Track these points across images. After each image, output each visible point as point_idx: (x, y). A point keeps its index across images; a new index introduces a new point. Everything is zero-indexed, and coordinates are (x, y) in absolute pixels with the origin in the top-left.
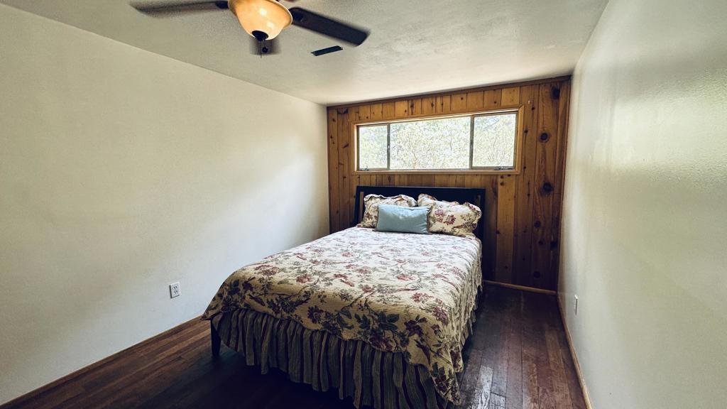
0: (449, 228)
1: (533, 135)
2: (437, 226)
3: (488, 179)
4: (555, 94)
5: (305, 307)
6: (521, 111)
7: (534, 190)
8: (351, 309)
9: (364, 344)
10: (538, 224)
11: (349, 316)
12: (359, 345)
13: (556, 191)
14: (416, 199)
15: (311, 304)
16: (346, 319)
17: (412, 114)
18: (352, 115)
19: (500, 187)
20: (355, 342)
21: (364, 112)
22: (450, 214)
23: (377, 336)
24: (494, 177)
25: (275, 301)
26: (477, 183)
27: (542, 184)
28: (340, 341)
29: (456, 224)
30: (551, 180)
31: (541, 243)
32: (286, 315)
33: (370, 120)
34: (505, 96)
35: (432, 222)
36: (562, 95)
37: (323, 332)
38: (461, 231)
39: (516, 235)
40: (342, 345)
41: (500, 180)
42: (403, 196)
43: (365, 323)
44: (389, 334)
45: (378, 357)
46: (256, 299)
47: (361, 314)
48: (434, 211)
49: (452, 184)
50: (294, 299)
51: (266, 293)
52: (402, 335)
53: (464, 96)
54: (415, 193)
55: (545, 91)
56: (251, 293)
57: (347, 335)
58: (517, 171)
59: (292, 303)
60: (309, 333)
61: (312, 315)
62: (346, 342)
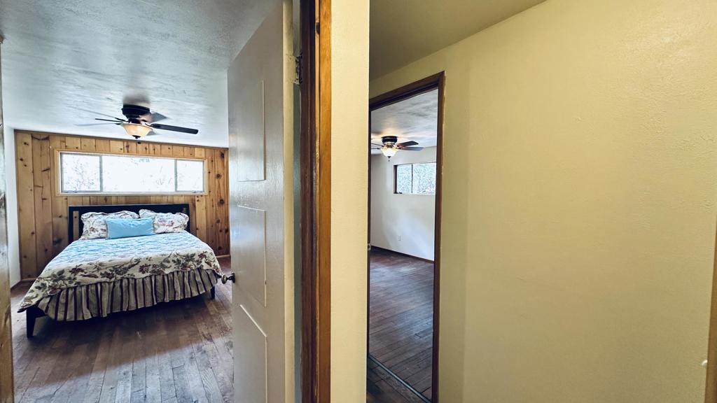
0: (170, 229)
1: (213, 175)
2: (159, 230)
3: (189, 198)
4: (222, 156)
5: (138, 267)
6: (206, 161)
7: (215, 203)
8: (169, 259)
9: (178, 272)
10: (218, 221)
11: (169, 262)
12: (175, 274)
13: (226, 203)
14: (138, 213)
15: (141, 264)
16: (166, 264)
19: (197, 203)
20: (173, 273)
22: (170, 220)
23: (184, 266)
24: (194, 198)
25: (109, 272)
26: (182, 201)
27: (219, 200)
28: (163, 276)
29: (174, 226)
30: (223, 198)
35: (156, 226)
36: (225, 156)
37: (150, 277)
39: (207, 229)
40: (166, 277)
41: (197, 199)
43: (179, 261)
44: (191, 263)
45: (186, 274)
46: (89, 276)
47: (175, 259)
48: (157, 220)
49: (164, 202)
50: (127, 266)
51: (98, 270)
52: (198, 261)
55: (218, 153)
56: (83, 273)
57: (167, 271)
58: (206, 193)
59: (125, 269)
60: (141, 280)
61: (142, 270)
62: (167, 275)
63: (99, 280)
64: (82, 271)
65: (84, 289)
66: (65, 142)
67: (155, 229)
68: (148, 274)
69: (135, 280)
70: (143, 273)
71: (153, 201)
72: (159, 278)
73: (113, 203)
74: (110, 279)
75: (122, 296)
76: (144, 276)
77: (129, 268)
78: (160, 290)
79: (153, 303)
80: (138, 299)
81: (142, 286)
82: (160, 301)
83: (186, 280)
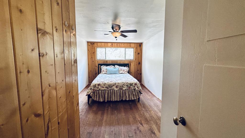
0: (123, 72)
1: (137, 53)
2: (121, 72)
3: (129, 62)
4: (140, 46)
5: (115, 86)
6: (135, 48)
7: (137, 64)
8: (125, 84)
9: (127, 89)
10: (138, 70)
11: (124, 85)
12: (127, 90)
13: (141, 64)
14: (115, 66)
15: (116, 85)
16: (124, 86)
17: (112, 46)
18: (95, 45)
19: (131, 63)
20: (126, 90)
21: (99, 44)
22: (123, 69)
23: (129, 87)
24: (130, 61)
25: (107, 87)
26: (127, 63)
27: (138, 62)
29: (125, 71)
30: (140, 62)
31: (139, 74)
32: (110, 89)
33: (101, 47)
34: (132, 45)
35: (119, 71)
36: (141, 46)
37: (119, 90)
38: (126, 73)
39: (134, 73)
41: (131, 62)
42: (112, 66)
43: (127, 86)
44: (132, 87)
45: (130, 91)
46: (102, 87)
47: (127, 84)
48: (120, 69)
49: (122, 63)
50: (112, 85)
51: (105, 85)
52: (134, 86)
53: (124, 44)
54: (114, 65)
55: (139, 45)
56: (101, 86)
57: (124, 89)
58: (134, 60)
59: (112, 86)
60: (116, 91)
61: (117, 87)
62: (124, 90)
63: (105, 89)
64: (100, 85)
65: (101, 91)
66: (97, 44)
67: (119, 72)
68: (118, 89)
69: (114, 90)
71: (119, 63)
72: (122, 91)
73: (108, 63)
74: (108, 89)
75: (111, 95)
76: (117, 89)
77: (113, 86)
78: (122, 95)
79: (120, 100)
80: (115, 97)
83: (130, 93)
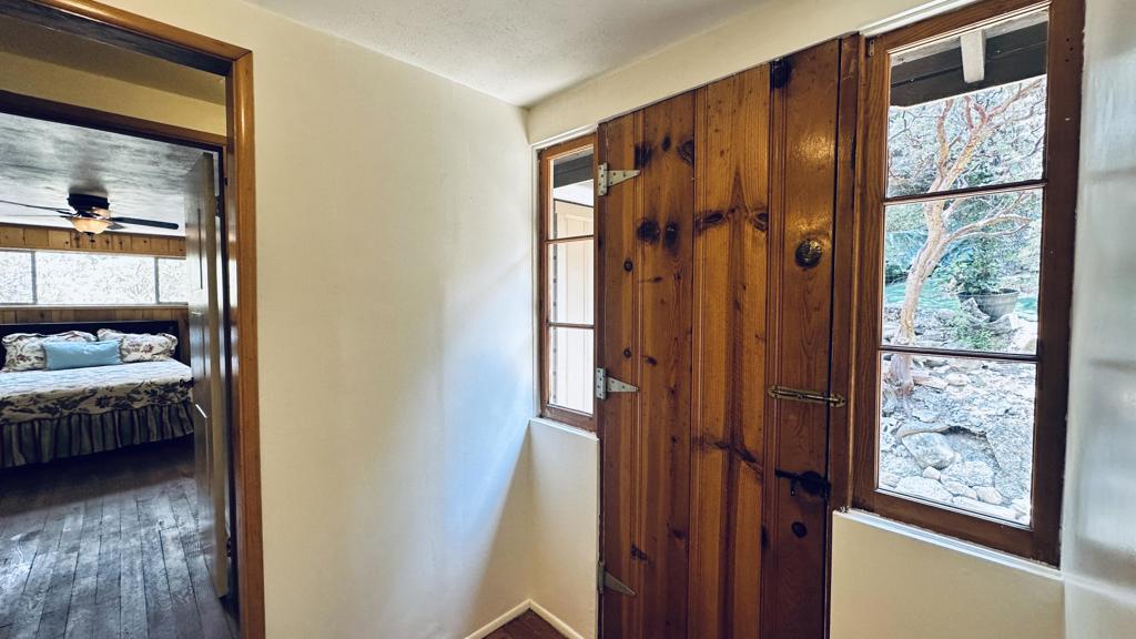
2: (134, 356)
3: (178, 312)
5: (94, 399)
8: (140, 389)
9: (153, 406)
11: (139, 393)
12: (149, 409)
14: (95, 334)
15: (98, 396)
16: (136, 396)
17: (78, 246)
20: (145, 407)
22: (148, 343)
23: (163, 399)
25: (51, 406)
26: (167, 316)
28: (132, 411)
29: (154, 352)
32: (66, 412)
35: (124, 353)
37: (112, 412)
38: (161, 357)
40: (135, 413)
42: (76, 332)
43: (154, 393)
44: (172, 394)
45: (166, 409)
46: (22, 411)
47: (149, 389)
48: (126, 343)
49: (138, 318)
50: (77, 398)
51: (36, 402)
53: (147, 240)
54: (93, 329)
56: (13, 408)
57: (137, 405)
59: (75, 401)
60: (98, 417)
61: (100, 403)
62: (137, 410)
63: (37, 415)
64: (12, 404)
65: (14, 427)
67: (122, 357)
68: (109, 409)
69: (90, 415)
70: (102, 407)
71: (120, 317)
72: (125, 414)
73: (54, 320)
74: (53, 414)
75: (70, 438)
76: (104, 410)
77: (82, 400)
78: (126, 429)
79: (116, 443)
80: (95, 441)
81: (99, 424)
82: (127, 443)
83: (165, 417)
